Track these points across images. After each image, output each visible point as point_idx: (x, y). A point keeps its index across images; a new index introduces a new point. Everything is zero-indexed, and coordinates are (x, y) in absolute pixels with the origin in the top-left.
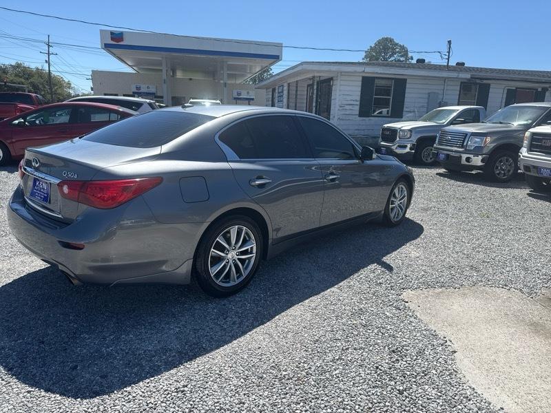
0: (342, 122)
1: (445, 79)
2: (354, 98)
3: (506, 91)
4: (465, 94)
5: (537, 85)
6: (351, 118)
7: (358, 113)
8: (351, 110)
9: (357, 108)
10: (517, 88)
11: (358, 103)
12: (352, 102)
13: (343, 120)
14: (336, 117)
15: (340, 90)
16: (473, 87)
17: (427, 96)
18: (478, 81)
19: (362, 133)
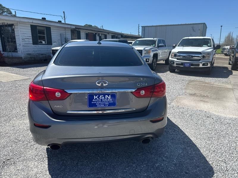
0: (25, 48)
1: (65, 28)
2: (29, 35)
3: (85, 34)
4: (73, 35)
5: (93, 32)
6: (29, 45)
7: (32, 43)
8: (29, 41)
9: (31, 40)
10: (88, 33)
11: (31, 38)
12: (28, 38)
13: (25, 46)
14: (22, 45)
15: (20, 31)
16: (75, 32)
17: (60, 35)
18: (77, 30)
19: (36, 52)
